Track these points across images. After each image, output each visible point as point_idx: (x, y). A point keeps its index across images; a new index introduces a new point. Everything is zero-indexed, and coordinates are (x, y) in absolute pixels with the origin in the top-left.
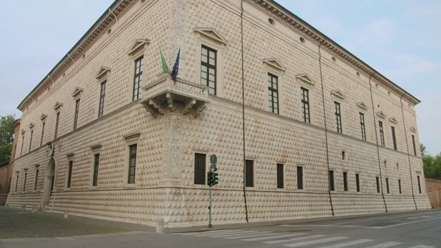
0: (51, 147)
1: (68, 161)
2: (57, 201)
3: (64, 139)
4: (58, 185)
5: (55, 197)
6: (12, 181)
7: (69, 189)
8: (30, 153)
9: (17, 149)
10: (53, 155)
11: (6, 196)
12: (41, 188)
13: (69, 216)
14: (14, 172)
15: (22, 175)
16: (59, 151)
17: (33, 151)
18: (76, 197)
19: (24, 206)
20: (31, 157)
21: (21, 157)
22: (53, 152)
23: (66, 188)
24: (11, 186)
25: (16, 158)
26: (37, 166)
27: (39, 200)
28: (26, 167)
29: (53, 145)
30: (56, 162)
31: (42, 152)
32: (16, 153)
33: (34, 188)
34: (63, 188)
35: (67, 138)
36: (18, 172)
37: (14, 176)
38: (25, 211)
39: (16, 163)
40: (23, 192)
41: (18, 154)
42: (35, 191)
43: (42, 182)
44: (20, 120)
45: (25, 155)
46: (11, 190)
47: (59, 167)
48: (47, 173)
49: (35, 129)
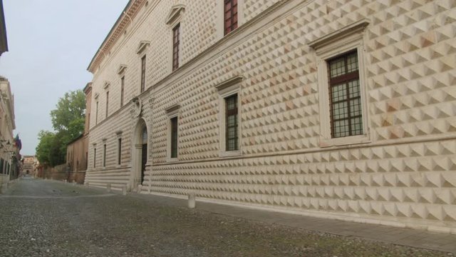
0: (138, 104)
1: (169, 118)
2: (155, 177)
3: (157, 89)
4: (155, 155)
5: (152, 172)
6: (89, 156)
7: (174, 160)
8: (107, 119)
9: (91, 117)
10: (141, 115)
11: (85, 173)
12: (129, 161)
13: (197, 204)
14: (90, 145)
15: (100, 147)
16: (152, 107)
17: (112, 116)
18: (193, 171)
19: (109, 186)
20: (109, 124)
21: (97, 126)
22: (142, 111)
23: (169, 159)
24: (89, 161)
25: (90, 128)
26: (119, 133)
27: (127, 177)
28: (104, 137)
29: (140, 101)
30: (147, 124)
31: (125, 115)
32: (91, 122)
33: (117, 161)
34: (163, 159)
35: (163, 85)
36: (95, 144)
37: (91, 150)
38: (111, 192)
39: (91, 134)
40: (104, 168)
41: (92, 124)
42: (119, 166)
43: (128, 153)
44: (91, 83)
45: (102, 123)
46: (88, 166)
47: (154, 130)
48: (135, 140)
49: (111, 89)
